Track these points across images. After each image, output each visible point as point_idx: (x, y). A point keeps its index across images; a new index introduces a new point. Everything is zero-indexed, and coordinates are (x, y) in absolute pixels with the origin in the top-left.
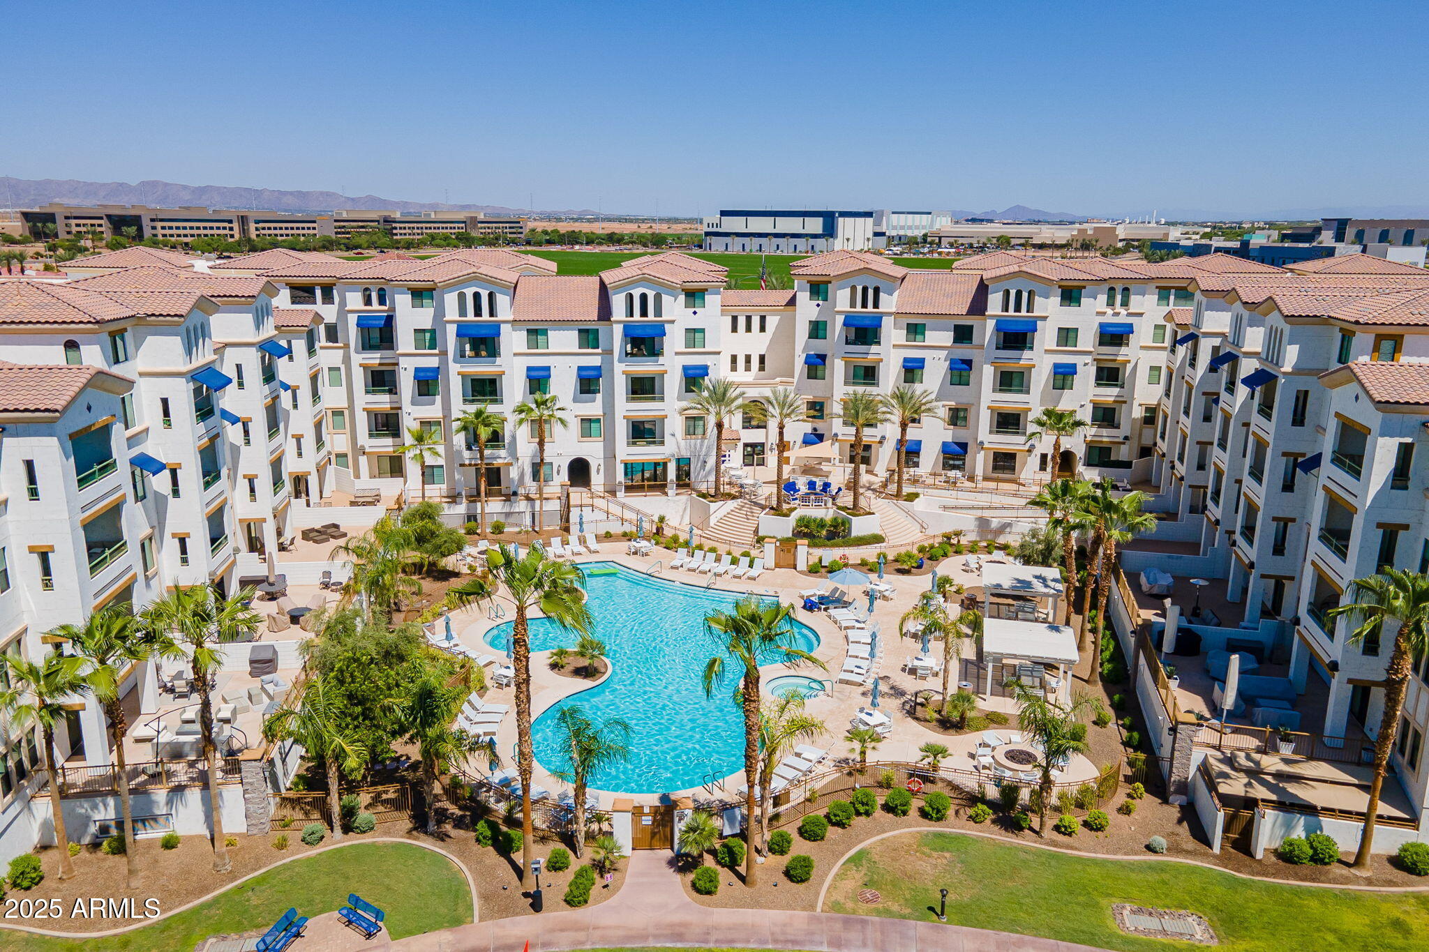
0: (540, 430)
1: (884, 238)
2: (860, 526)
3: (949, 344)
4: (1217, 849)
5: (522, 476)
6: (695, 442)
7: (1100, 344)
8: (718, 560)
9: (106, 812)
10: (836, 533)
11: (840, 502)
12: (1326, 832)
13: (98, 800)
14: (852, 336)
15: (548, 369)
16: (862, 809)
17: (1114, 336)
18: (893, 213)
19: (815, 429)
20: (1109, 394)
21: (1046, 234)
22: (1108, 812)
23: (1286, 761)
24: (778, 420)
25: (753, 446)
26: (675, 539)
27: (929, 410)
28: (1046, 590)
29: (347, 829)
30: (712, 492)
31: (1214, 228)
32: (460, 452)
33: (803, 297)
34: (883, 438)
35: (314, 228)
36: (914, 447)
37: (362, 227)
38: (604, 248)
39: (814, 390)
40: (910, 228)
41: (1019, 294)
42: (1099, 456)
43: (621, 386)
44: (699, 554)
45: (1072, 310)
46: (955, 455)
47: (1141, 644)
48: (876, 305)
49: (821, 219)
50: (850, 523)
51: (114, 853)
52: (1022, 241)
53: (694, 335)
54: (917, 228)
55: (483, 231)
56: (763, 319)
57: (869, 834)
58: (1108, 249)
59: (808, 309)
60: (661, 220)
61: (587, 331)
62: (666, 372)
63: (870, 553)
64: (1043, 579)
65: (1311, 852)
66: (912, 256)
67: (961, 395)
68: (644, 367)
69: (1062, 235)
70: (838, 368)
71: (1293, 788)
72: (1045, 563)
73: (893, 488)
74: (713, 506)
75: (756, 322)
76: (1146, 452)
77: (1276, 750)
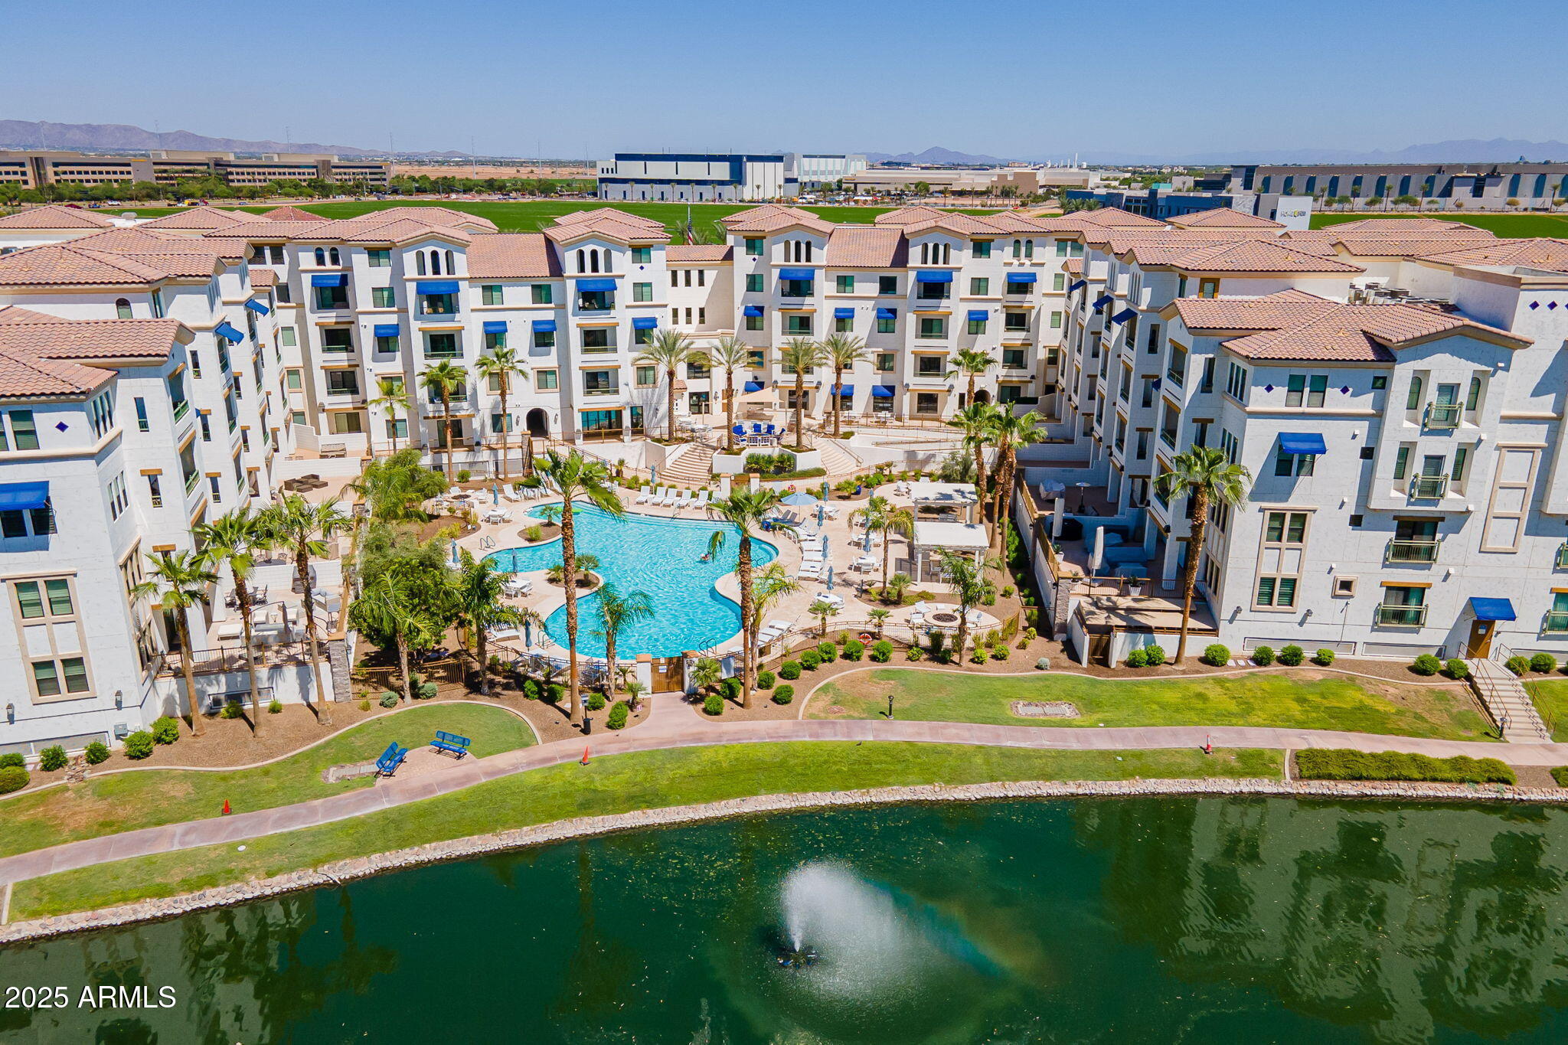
0: (500, 382)
1: (797, 185)
2: (803, 462)
3: (876, 294)
4: (1085, 663)
5: (483, 426)
6: (647, 390)
7: (1009, 292)
8: (679, 495)
9: (218, 687)
10: (783, 468)
11: (784, 441)
12: (1158, 644)
13: (213, 677)
14: (787, 289)
15: (504, 323)
16: (826, 657)
17: (1020, 285)
18: (804, 156)
19: (756, 378)
20: (1017, 338)
21: (966, 179)
22: (1011, 647)
23: (1135, 600)
24: (727, 366)
25: (698, 395)
26: (636, 479)
27: (860, 355)
28: (964, 500)
29: (416, 696)
30: (666, 437)
31: (1134, 173)
32: (423, 405)
33: (740, 252)
34: (819, 383)
35: (129, 173)
36: (848, 391)
37: (188, 171)
38: (485, 196)
39: (753, 340)
40: (823, 173)
41: (936, 247)
42: (1010, 393)
43: (576, 339)
44: (661, 491)
45: (983, 260)
46: (884, 398)
47: (1037, 534)
48: (808, 259)
49: (728, 163)
50: (795, 460)
51: (231, 718)
52: (941, 188)
53: (641, 289)
54: (831, 173)
55: (339, 177)
56: (701, 273)
57: (833, 673)
58: (1028, 197)
59: (745, 263)
60: (545, 163)
61: (539, 287)
62: (618, 324)
63: (815, 483)
64: (962, 493)
65: (1147, 658)
66: (827, 205)
67: (888, 341)
68: (597, 320)
69: (981, 181)
70: (775, 319)
71: (1137, 617)
72: (963, 481)
73: (831, 429)
74: (669, 449)
75: (694, 276)
76: (1050, 389)
77: (1128, 594)
